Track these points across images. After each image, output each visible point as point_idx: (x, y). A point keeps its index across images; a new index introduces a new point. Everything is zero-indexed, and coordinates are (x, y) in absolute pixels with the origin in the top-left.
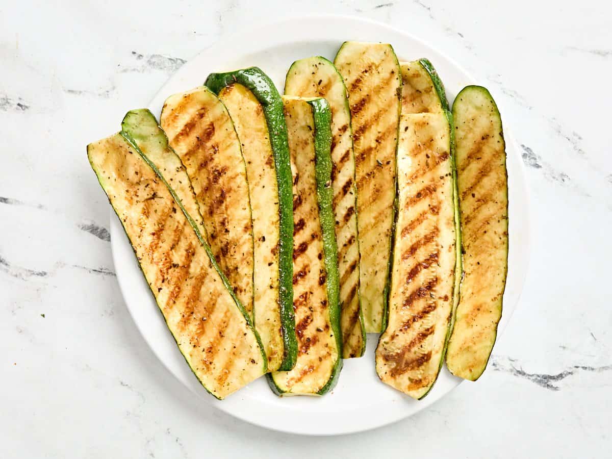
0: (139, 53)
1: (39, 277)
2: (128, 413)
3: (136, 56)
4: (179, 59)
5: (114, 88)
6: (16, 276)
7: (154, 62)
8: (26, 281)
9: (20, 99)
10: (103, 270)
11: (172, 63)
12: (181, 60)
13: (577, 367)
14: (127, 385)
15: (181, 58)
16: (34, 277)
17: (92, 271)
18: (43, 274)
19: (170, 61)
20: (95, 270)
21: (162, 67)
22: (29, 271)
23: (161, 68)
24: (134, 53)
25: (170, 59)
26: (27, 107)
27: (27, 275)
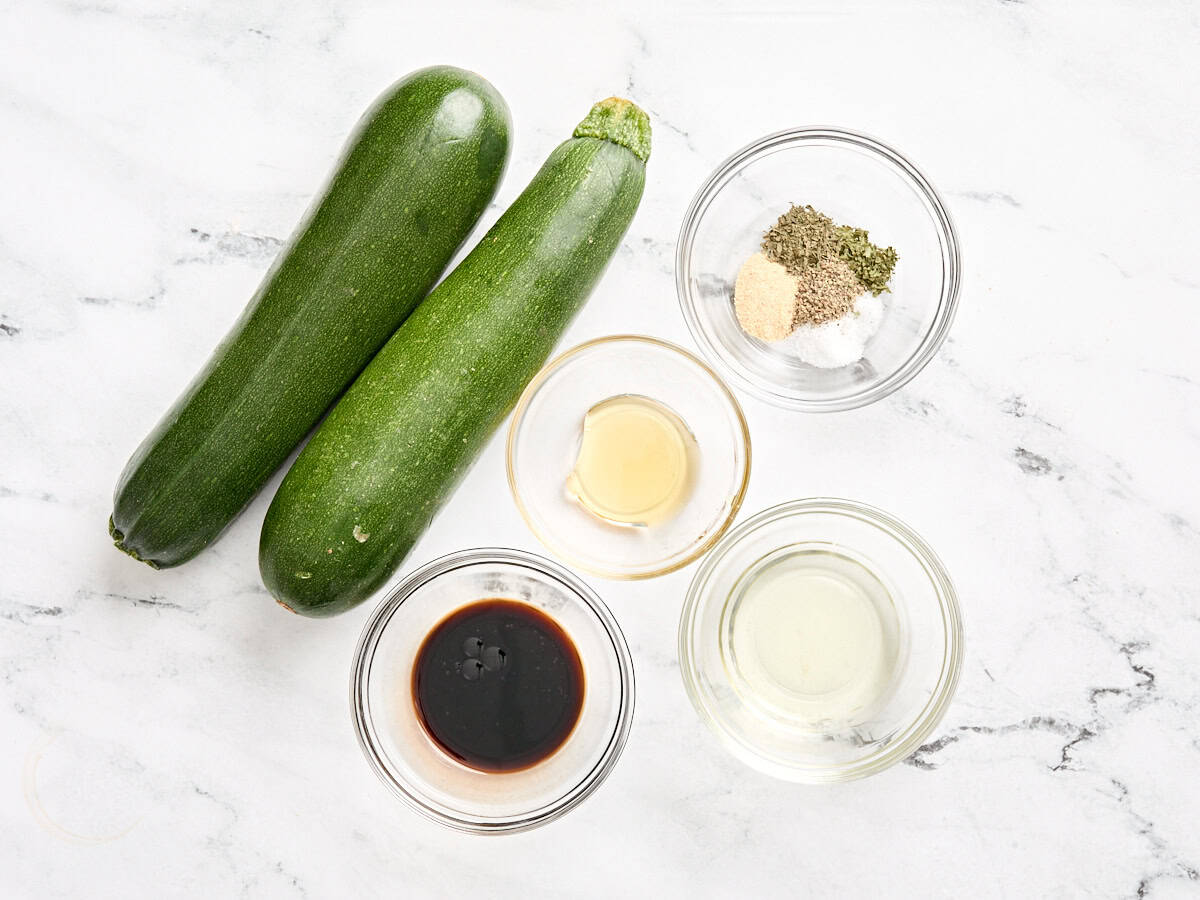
0: (203, 230)
1: (50, 616)
2: (211, 841)
3: (198, 236)
4: (271, 238)
5: (163, 292)
6: (10, 617)
7: (229, 245)
8: (27, 624)
9: (4, 316)
10: (157, 601)
11: (260, 246)
12: (275, 240)
13: (964, 728)
14: (206, 793)
15: (274, 236)
16: (40, 617)
17: (138, 603)
18: (55, 612)
19: (256, 243)
20: (144, 601)
21: (243, 252)
22: (32, 607)
23: (242, 255)
24: (194, 231)
25: (257, 239)
26: (16, 331)
27: (28, 615)
